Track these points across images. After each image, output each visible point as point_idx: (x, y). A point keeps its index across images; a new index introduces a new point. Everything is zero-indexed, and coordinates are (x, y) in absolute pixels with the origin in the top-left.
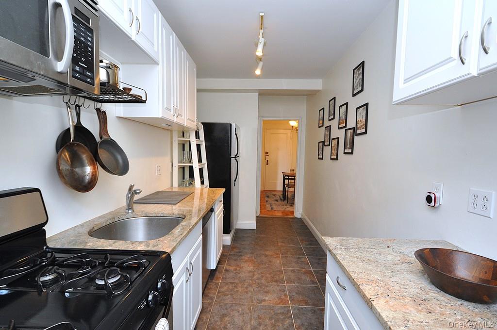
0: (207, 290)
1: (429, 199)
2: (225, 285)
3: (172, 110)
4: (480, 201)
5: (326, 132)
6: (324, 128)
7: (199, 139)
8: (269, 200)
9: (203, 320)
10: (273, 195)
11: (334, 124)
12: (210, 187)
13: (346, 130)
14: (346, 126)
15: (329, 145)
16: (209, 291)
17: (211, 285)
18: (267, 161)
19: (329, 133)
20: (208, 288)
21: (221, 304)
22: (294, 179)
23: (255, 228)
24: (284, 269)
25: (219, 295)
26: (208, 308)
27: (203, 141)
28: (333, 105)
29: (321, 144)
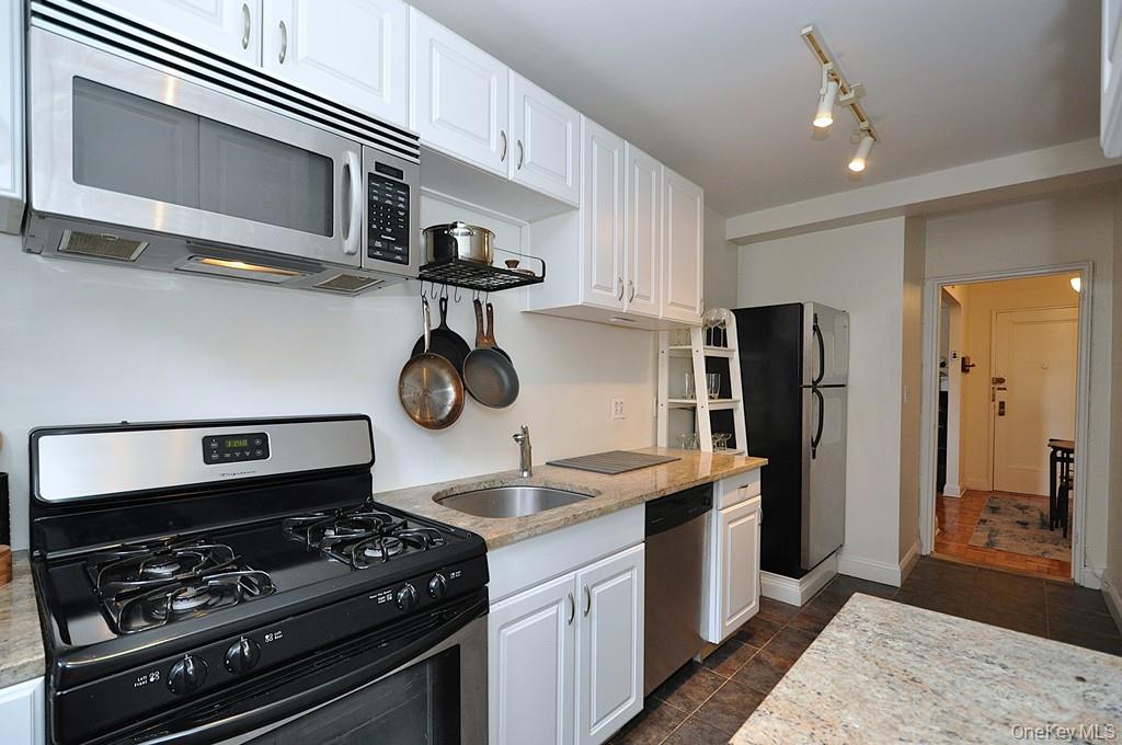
0: (690, 684)
2: (736, 691)
3: (615, 290)
7: (726, 346)
8: (994, 518)
9: (647, 739)
10: (1017, 506)
12: (750, 455)
16: (694, 689)
17: (703, 677)
18: (1002, 405)
20: (694, 681)
21: (704, 726)
23: (899, 585)
25: (711, 705)
26: (670, 720)
27: (734, 351)
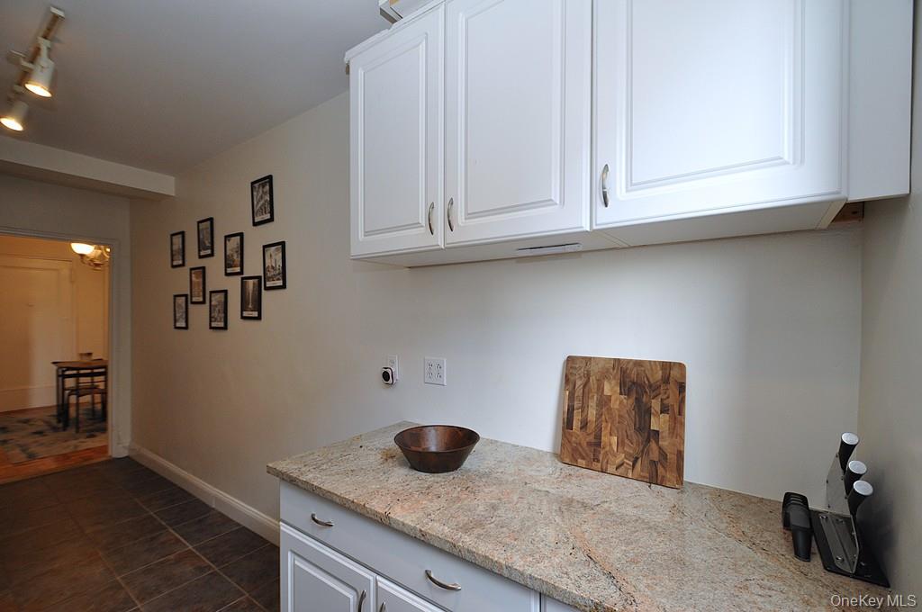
1: (386, 376)
4: (434, 370)
5: (194, 279)
6: (186, 270)
10: (19, 421)
11: (215, 266)
13: (243, 279)
14: (241, 272)
15: (204, 302)
19: (201, 280)
22: (105, 374)
24: (122, 578)
28: (209, 230)
29: (181, 301)
